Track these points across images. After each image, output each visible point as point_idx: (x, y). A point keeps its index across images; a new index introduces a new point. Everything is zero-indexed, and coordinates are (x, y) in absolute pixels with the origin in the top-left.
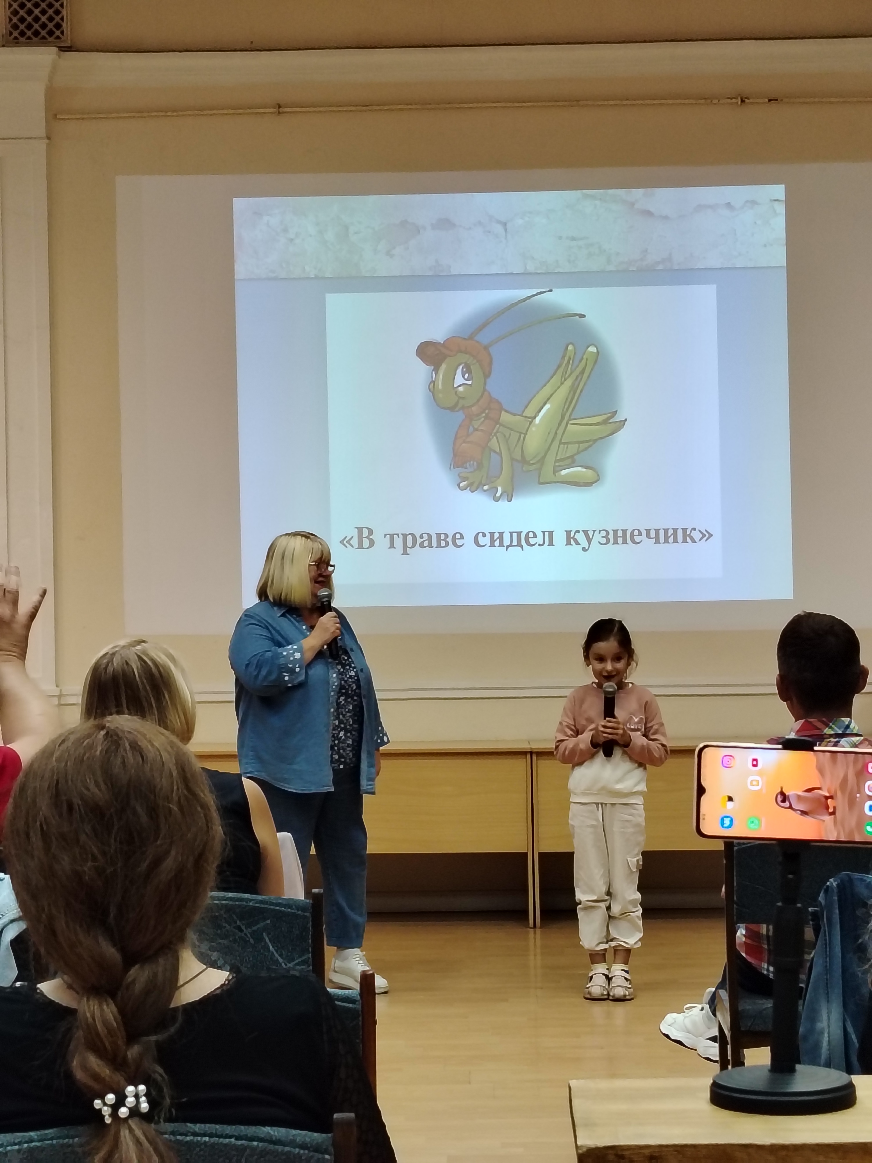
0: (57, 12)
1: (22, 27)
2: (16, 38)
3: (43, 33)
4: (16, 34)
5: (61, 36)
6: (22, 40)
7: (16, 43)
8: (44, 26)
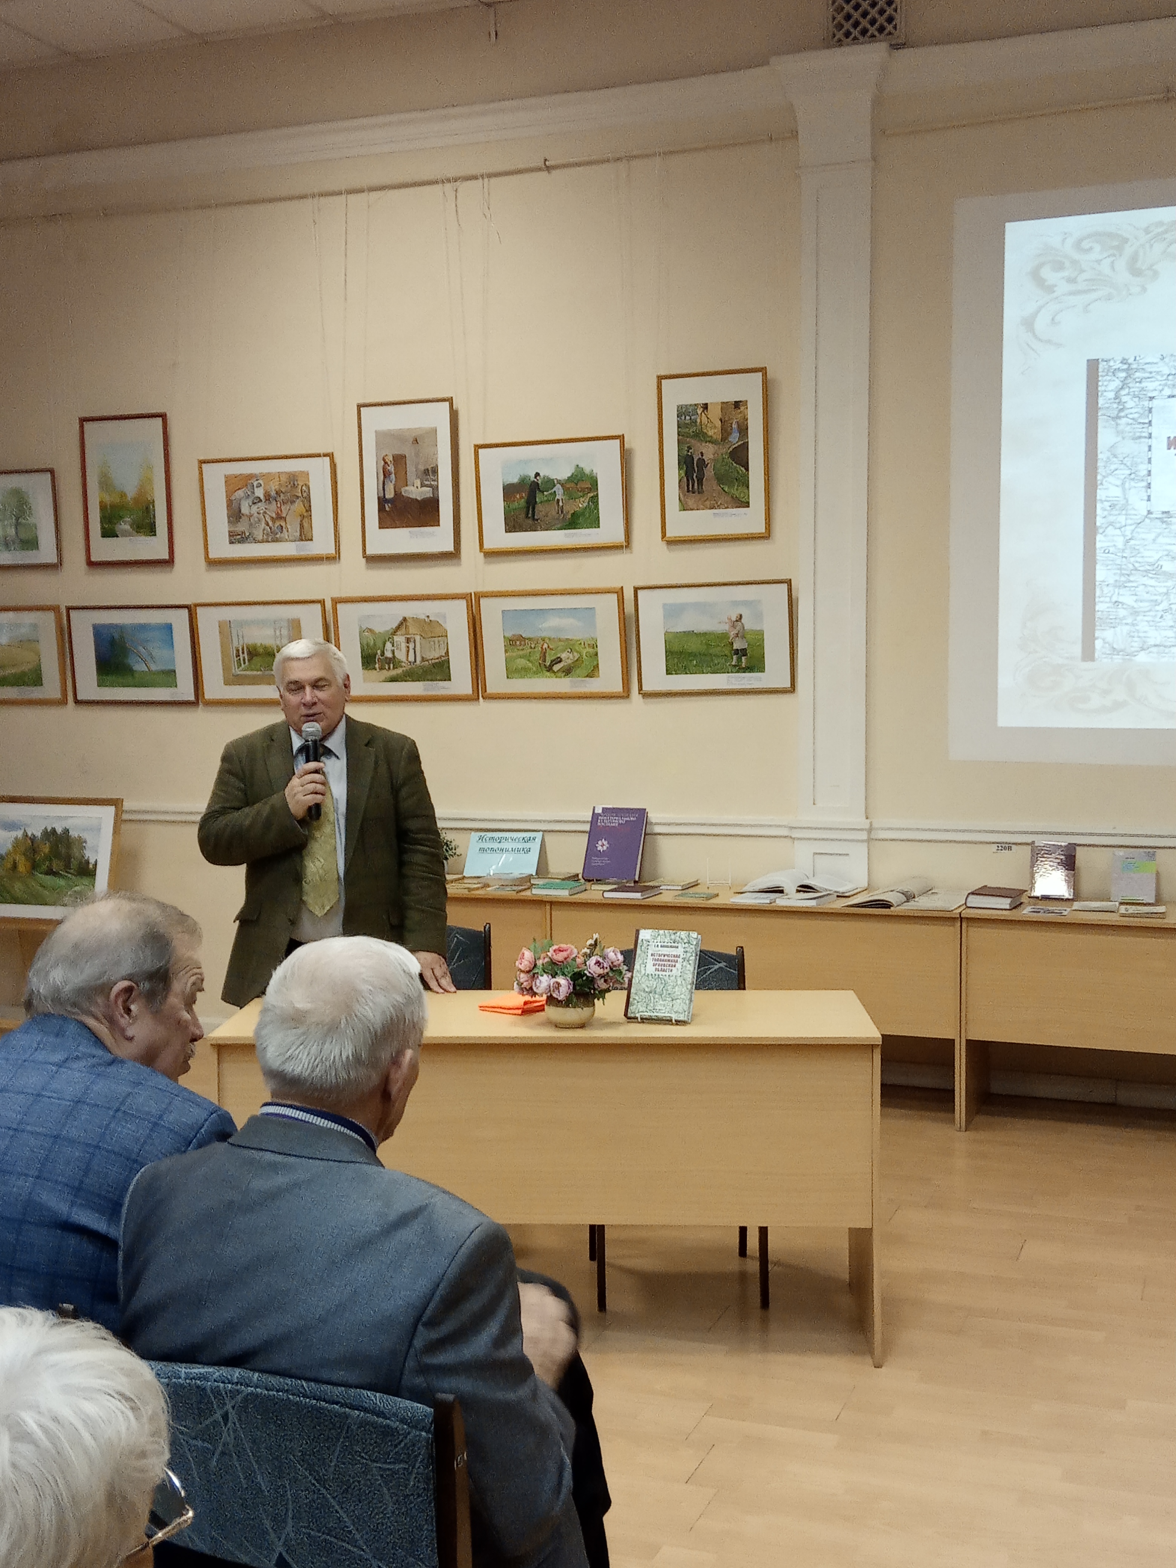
0: (890, 3)
1: (848, 26)
2: (839, 40)
3: (873, 30)
4: (840, 35)
5: (893, 31)
6: (846, 41)
7: (839, 44)
8: (873, 22)
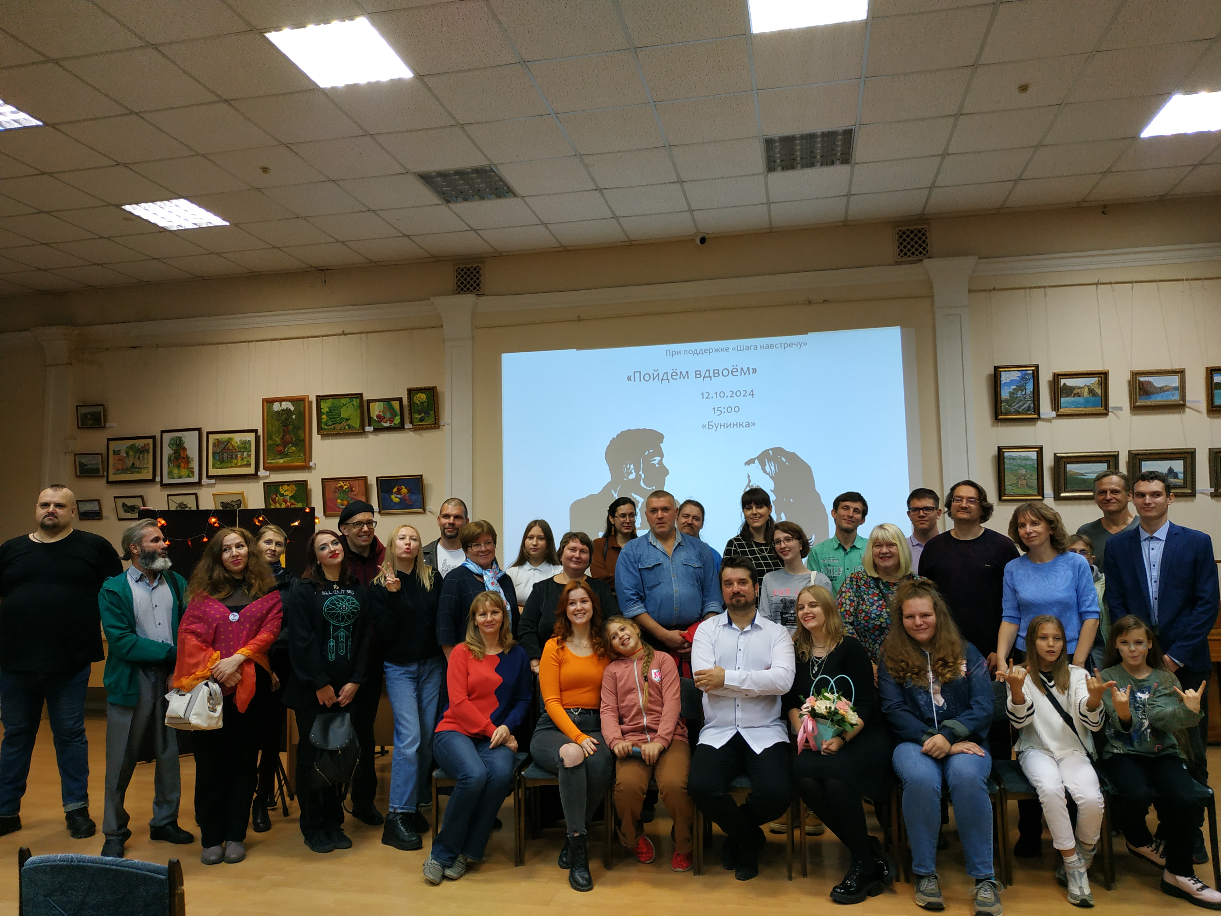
0: (478, 279)
1: (462, 286)
2: (459, 292)
3: (472, 288)
4: (459, 289)
5: (479, 289)
6: (462, 292)
7: (459, 293)
8: (472, 285)
